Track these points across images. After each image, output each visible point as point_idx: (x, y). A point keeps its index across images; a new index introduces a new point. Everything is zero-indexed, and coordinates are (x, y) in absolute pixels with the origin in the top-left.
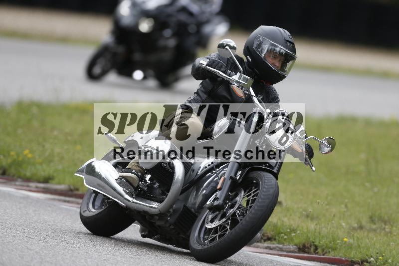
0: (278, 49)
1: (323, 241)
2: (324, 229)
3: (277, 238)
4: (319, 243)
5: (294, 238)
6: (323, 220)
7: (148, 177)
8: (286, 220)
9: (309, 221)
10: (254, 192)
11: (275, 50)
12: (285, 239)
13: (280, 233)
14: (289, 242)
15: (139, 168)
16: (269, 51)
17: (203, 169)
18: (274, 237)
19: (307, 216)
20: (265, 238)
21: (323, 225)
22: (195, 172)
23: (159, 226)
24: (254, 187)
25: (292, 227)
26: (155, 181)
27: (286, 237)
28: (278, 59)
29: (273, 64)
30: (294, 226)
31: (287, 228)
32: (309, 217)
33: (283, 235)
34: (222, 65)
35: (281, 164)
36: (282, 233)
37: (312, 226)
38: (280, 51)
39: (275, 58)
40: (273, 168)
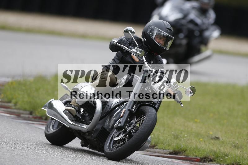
0: (162, 34)
1: (245, 162)
2: (245, 154)
3: (216, 160)
4: (243, 163)
5: (227, 160)
6: (245, 149)
7: (82, 110)
8: (222, 148)
9: (236, 150)
10: (143, 118)
11: (160, 34)
12: (222, 160)
13: (218, 157)
14: (224, 162)
15: (77, 105)
16: (157, 35)
17: (114, 105)
18: (214, 159)
19: (235, 147)
20: (209, 160)
21: (245, 152)
22: (109, 107)
23: (89, 139)
24: (143, 116)
25: (225, 153)
26: (86, 112)
27: (222, 159)
28: (162, 40)
29: (159, 42)
30: (227, 153)
31: (223, 154)
32: (236, 147)
33: (220, 158)
34: (127, 42)
35: (161, 102)
36: (219, 157)
37: (238, 152)
38: (164, 34)
39: (160, 39)
40: (155, 104)
